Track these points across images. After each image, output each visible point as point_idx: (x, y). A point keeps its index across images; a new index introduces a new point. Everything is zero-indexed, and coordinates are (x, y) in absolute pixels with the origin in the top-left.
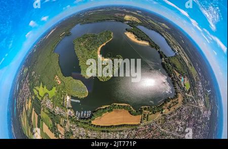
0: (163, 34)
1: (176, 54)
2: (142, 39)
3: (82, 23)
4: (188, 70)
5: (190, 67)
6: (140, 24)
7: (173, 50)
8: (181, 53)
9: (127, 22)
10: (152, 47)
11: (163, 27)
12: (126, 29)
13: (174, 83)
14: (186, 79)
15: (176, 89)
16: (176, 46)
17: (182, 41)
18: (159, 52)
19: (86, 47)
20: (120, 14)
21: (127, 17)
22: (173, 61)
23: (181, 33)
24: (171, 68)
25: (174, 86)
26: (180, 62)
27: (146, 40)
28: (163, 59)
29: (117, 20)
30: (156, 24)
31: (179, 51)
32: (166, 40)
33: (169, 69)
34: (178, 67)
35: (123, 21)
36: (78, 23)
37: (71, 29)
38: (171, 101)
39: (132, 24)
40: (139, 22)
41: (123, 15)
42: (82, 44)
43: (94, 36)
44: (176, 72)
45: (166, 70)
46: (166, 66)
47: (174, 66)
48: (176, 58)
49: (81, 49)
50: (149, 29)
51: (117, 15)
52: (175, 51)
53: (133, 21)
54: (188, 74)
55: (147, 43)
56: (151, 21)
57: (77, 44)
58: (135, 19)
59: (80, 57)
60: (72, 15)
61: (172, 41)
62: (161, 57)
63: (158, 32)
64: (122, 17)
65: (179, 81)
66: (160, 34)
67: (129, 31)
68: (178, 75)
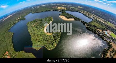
0: (80, 12)
1: (92, 19)
2: (70, 18)
3: (33, 13)
4: (106, 25)
5: (106, 23)
6: (67, 10)
7: (90, 18)
8: (95, 18)
9: (60, 11)
10: (77, 20)
11: (79, 8)
12: (60, 14)
13: (101, 37)
14: (108, 31)
15: (105, 40)
16: (90, 15)
17: (93, 11)
18: (82, 22)
19: (36, 27)
20: (55, 7)
21: (59, 8)
22: (92, 24)
23: (90, 8)
24: (93, 28)
25: (104, 39)
26: (98, 23)
27: (72, 18)
28: (86, 25)
29: (54, 10)
30: (75, 8)
31: (93, 18)
32: (83, 14)
33: (92, 29)
34: (98, 26)
35: (57, 10)
36: (30, 13)
37: (25, 16)
38: (109, 51)
39: (62, 11)
40: (66, 9)
41: (57, 7)
42: (33, 25)
43: (41, 20)
44: (98, 29)
45: (91, 31)
46: (90, 28)
47: (95, 26)
48: (94, 22)
49: (33, 29)
50: (72, 11)
51: (53, 7)
52: (91, 18)
53: (62, 9)
54: (107, 28)
55: (73, 19)
56: (72, 7)
57: (29, 25)
58: (63, 8)
59: (32, 34)
60: (27, 7)
61: (87, 13)
62: (84, 24)
63: (77, 12)
64: (56, 8)
65: (104, 34)
66: (79, 12)
67: (61, 15)
68: (101, 31)
